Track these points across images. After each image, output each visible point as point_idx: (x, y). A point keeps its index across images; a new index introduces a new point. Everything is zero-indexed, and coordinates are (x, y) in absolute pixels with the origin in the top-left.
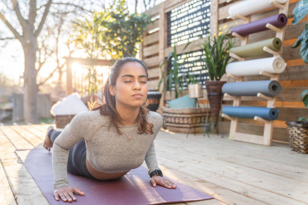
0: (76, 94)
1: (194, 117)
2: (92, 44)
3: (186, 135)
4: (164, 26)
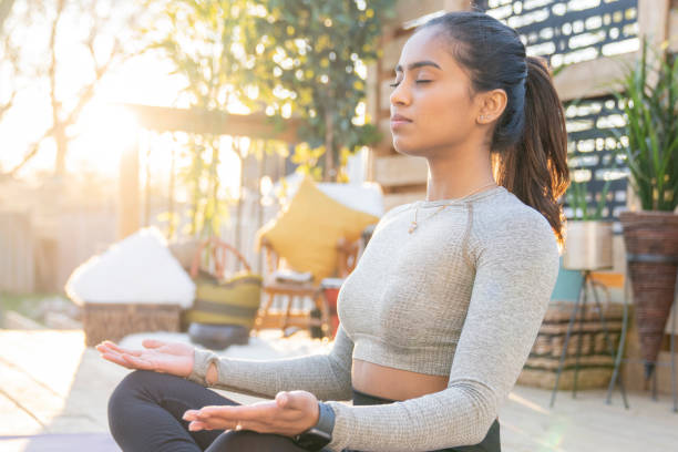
0: (154, 231)
1: (573, 334)
2: (211, 60)
3: (549, 395)
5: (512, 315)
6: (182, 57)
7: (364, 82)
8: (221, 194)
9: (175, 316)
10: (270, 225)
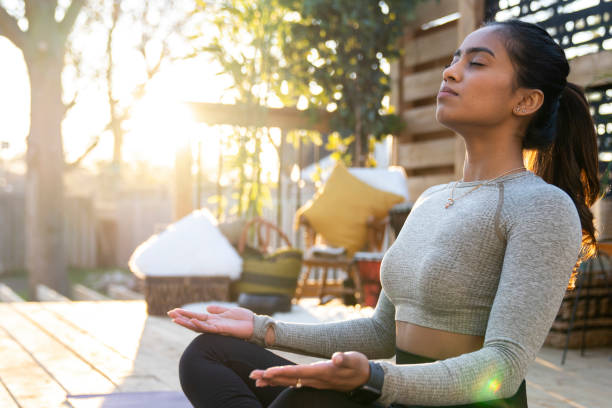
0: (205, 212)
1: (581, 298)
2: (253, 63)
3: (560, 353)
4: (476, 9)
5: (540, 282)
6: (228, 59)
7: (388, 77)
8: (263, 178)
9: (225, 287)
10: (307, 206)
